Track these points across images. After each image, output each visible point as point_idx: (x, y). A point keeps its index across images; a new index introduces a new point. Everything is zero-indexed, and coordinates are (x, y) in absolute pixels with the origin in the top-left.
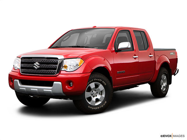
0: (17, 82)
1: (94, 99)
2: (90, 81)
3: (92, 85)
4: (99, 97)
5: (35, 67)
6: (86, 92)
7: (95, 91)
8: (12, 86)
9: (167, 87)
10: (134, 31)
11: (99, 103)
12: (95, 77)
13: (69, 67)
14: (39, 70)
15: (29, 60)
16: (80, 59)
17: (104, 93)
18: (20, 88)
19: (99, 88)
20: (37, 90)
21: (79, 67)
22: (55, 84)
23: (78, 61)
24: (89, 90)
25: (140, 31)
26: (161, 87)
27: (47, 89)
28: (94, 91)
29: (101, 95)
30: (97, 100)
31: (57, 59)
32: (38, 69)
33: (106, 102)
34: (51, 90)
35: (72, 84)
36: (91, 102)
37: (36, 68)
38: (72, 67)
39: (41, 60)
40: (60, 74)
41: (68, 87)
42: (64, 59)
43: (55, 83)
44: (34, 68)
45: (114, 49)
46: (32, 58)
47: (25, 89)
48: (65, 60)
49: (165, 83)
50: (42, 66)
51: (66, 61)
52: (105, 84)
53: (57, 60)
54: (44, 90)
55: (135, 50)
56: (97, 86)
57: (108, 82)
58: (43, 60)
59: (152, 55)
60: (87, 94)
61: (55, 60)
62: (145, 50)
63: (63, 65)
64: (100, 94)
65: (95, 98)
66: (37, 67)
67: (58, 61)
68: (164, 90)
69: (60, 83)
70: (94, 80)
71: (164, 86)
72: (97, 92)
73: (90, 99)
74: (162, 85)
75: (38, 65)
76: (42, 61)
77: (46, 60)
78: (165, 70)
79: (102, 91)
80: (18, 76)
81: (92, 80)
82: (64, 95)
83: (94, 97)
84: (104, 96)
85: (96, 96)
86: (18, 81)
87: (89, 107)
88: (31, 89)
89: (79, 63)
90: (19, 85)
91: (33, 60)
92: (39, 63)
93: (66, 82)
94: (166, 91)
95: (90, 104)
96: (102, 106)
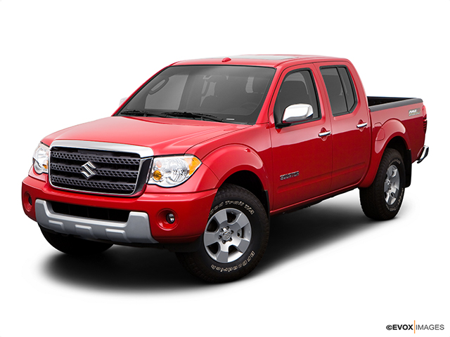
0: (43, 205)
1: (225, 248)
2: (216, 208)
3: (221, 216)
4: (236, 242)
5: (84, 172)
6: (205, 233)
7: (228, 228)
8: (31, 213)
9: (400, 195)
10: (322, 68)
11: (238, 255)
12: (226, 196)
13: (166, 175)
14: (94, 182)
15: (70, 154)
16: (192, 157)
17: (250, 232)
18: (50, 221)
19: (237, 220)
20: (89, 228)
21: (189, 175)
22: (132, 216)
23: (187, 161)
24: (214, 226)
25: (336, 67)
26: (386, 196)
27: (114, 227)
28: (225, 229)
29: (242, 237)
30: (233, 249)
31: (137, 155)
32: (93, 178)
33: (253, 254)
34: (122, 232)
35: (172, 217)
36: (218, 254)
37: (88, 176)
38: (171, 175)
39: (98, 158)
40: (144, 192)
41: (164, 224)
42: (155, 157)
43: (132, 214)
44: (83, 177)
45: (273, 122)
46: (77, 152)
47: (61, 223)
48: (155, 159)
49: (395, 186)
50: (101, 171)
51: (159, 161)
52: (252, 212)
53: (137, 159)
54: (108, 230)
55: (324, 118)
56: (231, 217)
57: (259, 205)
58: (103, 158)
60: (209, 238)
61: (132, 159)
62: (348, 112)
63: (153, 171)
64: (239, 235)
65: (229, 244)
66: (89, 174)
67: (139, 160)
68: (392, 203)
69: (144, 215)
70: (224, 203)
71: (392, 194)
72: (232, 231)
73: (215, 248)
74: (387, 191)
76: (100, 160)
77: (111, 159)
78: (395, 154)
79: (243, 229)
80: (45, 190)
81: (221, 205)
82: (154, 241)
83: (224, 242)
84: (247, 239)
85: (231, 240)
86: (45, 203)
87: (213, 267)
88: (77, 226)
89: (189, 166)
90: (48, 213)
91: (79, 156)
92: (94, 163)
93: (159, 212)
94: (398, 205)
95: (215, 259)
96: (244, 264)
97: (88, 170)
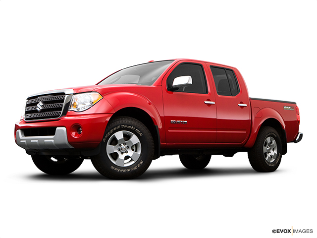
0: (18, 132)
2: (115, 129)
3: (119, 135)
4: (130, 154)
6: (107, 145)
7: (124, 144)
9: (278, 158)
10: (212, 67)
12: (122, 122)
14: (42, 113)
16: (97, 93)
17: (140, 148)
18: (21, 141)
19: (131, 140)
20: (37, 141)
22: (58, 130)
23: (93, 96)
24: (115, 142)
25: (224, 69)
26: (266, 156)
27: (48, 139)
28: (122, 145)
29: (136, 151)
30: (127, 158)
31: (64, 94)
33: (141, 162)
34: (52, 141)
36: (117, 160)
37: (39, 110)
39: (45, 99)
40: (66, 115)
42: (74, 94)
48: (74, 96)
49: (274, 151)
50: (45, 106)
52: (141, 134)
54: (45, 141)
55: (211, 94)
56: (127, 137)
59: (246, 105)
60: (110, 149)
61: (61, 96)
62: (232, 95)
63: (73, 103)
64: (133, 150)
65: (125, 155)
67: (65, 96)
68: (271, 161)
69: (64, 129)
70: (121, 126)
71: (271, 156)
72: (128, 147)
73: (115, 156)
74: (267, 153)
75: (42, 106)
79: (136, 145)
81: (118, 127)
82: (71, 147)
83: (122, 153)
84: (139, 153)
85: (127, 152)
86: (20, 131)
87: (112, 168)
89: (94, 100)
90: (21, 136)
91: (37, 100)
94: (276, 163)
95: (115, 163)
96: (135, 168)
97: (40, 106)
